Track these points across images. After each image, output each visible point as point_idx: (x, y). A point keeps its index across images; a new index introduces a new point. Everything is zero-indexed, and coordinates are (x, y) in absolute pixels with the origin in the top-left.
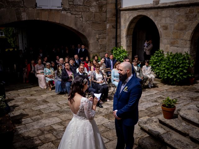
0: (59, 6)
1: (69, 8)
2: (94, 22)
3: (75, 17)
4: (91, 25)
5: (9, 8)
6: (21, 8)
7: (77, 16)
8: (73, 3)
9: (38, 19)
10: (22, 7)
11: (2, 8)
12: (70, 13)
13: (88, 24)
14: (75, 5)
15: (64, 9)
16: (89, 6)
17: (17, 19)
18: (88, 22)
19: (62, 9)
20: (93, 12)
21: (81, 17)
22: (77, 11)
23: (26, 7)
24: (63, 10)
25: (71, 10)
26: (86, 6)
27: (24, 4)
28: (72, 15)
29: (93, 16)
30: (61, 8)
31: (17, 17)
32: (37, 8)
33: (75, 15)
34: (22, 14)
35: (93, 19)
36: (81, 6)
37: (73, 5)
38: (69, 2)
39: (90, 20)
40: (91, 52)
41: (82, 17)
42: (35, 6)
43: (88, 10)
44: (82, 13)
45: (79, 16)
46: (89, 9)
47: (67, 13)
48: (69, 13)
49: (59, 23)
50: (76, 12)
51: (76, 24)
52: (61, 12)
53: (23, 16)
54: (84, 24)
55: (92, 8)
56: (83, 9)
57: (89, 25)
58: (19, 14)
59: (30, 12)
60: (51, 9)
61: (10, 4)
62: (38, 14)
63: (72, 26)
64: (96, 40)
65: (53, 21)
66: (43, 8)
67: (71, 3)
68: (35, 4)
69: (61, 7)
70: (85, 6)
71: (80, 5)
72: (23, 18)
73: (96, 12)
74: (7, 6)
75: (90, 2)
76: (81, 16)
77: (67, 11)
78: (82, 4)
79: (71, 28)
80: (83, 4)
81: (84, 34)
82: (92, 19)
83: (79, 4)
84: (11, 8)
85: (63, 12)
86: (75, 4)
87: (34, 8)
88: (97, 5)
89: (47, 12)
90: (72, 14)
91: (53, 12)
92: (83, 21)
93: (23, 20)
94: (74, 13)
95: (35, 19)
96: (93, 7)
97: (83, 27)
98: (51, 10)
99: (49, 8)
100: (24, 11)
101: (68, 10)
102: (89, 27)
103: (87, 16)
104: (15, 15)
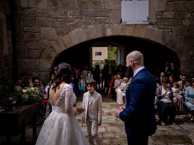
0: (144, 20)
1: (156, 23)
2: (187, 36)
3: (163, 31)
4: (183, 40)
5: (96, 25)
6: (106, 24)
7: (166, 30)
8: (162, 16)
9: (122, 34)
10: (108, 23)
11: (90, 25)
12: (157, 27)
13: (180, 38)
14: (163, 19)
15: (151, 24)
16: (181, 19)
17: (103, 35)
18: (179, 36)
19: (149, 23)
20: (187, 25)
21: (170, 32)
22: (166, 24)
23: (111, 23)
24: (149, 25)
25: (159, 24)
26: (178, 19)
27: (109, 20)
28: (160, 30)
29: (187, 29)
30: (147, 23)
31: (102, 33)
32: (122, 24)
33: (163, 29)
34: (107, 30)
35: (187, 33)
36: (170, 20)
37: (162, 18)
38: (157, 16)
39: (182, 34)
40: (182, 71)
41: (172, 31)
42: (120, 22)
43: (179, 23)
44: (171, 27)
45: (168, 30)
46: (181, 22)
47: (154, 27)
48: (155, 28)
49: (144, 38)
50: (165, 26)
51: (164, 39)
52: (147, 26)
53: (108, 32)
54: (174, 39)
55: (185, 21)
56: (173, 23)
57: (181, 40)
58: (104, 30)
59: (115, 27)
60: (136, 23)
61: (98, 21)
62: (123, 29)
63: (160, 41)
64: (190, 57)
65: (137, 36)
66: (128, 23)
67: (159, 17)
68: (120, 20)
69: (148, 21)
70: (176, 18)
71: (170, 18)
72: (108, 33)
73: (191, 25)
74: (95, 23)
75: (182, 14)
76: (170, 30)
77: (154, 26)
78: (172, 17)
79: (158, 43)
80: (174, 17)
81: (174, 50)
82: (184, 33)
83: (168, 17)
84: (98, 25)
85: (149, 27)
86: (163, 17)
87: (119, 24)
88: (192, 17)
89: (131, 27)
90: (159, 28)
91: (138, 26)
92: (173, 35)
93: (108, 35)
94: (162, 27)
95: (119, 34)
96: (187, 20)
97: (173, 42)
98: (136, 25)
99: (134, 23)
100: (109, 27)
101: (155, 24)
102: (181, 42)
103: (178, 30)
104: (101, 30)
